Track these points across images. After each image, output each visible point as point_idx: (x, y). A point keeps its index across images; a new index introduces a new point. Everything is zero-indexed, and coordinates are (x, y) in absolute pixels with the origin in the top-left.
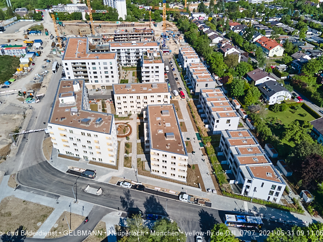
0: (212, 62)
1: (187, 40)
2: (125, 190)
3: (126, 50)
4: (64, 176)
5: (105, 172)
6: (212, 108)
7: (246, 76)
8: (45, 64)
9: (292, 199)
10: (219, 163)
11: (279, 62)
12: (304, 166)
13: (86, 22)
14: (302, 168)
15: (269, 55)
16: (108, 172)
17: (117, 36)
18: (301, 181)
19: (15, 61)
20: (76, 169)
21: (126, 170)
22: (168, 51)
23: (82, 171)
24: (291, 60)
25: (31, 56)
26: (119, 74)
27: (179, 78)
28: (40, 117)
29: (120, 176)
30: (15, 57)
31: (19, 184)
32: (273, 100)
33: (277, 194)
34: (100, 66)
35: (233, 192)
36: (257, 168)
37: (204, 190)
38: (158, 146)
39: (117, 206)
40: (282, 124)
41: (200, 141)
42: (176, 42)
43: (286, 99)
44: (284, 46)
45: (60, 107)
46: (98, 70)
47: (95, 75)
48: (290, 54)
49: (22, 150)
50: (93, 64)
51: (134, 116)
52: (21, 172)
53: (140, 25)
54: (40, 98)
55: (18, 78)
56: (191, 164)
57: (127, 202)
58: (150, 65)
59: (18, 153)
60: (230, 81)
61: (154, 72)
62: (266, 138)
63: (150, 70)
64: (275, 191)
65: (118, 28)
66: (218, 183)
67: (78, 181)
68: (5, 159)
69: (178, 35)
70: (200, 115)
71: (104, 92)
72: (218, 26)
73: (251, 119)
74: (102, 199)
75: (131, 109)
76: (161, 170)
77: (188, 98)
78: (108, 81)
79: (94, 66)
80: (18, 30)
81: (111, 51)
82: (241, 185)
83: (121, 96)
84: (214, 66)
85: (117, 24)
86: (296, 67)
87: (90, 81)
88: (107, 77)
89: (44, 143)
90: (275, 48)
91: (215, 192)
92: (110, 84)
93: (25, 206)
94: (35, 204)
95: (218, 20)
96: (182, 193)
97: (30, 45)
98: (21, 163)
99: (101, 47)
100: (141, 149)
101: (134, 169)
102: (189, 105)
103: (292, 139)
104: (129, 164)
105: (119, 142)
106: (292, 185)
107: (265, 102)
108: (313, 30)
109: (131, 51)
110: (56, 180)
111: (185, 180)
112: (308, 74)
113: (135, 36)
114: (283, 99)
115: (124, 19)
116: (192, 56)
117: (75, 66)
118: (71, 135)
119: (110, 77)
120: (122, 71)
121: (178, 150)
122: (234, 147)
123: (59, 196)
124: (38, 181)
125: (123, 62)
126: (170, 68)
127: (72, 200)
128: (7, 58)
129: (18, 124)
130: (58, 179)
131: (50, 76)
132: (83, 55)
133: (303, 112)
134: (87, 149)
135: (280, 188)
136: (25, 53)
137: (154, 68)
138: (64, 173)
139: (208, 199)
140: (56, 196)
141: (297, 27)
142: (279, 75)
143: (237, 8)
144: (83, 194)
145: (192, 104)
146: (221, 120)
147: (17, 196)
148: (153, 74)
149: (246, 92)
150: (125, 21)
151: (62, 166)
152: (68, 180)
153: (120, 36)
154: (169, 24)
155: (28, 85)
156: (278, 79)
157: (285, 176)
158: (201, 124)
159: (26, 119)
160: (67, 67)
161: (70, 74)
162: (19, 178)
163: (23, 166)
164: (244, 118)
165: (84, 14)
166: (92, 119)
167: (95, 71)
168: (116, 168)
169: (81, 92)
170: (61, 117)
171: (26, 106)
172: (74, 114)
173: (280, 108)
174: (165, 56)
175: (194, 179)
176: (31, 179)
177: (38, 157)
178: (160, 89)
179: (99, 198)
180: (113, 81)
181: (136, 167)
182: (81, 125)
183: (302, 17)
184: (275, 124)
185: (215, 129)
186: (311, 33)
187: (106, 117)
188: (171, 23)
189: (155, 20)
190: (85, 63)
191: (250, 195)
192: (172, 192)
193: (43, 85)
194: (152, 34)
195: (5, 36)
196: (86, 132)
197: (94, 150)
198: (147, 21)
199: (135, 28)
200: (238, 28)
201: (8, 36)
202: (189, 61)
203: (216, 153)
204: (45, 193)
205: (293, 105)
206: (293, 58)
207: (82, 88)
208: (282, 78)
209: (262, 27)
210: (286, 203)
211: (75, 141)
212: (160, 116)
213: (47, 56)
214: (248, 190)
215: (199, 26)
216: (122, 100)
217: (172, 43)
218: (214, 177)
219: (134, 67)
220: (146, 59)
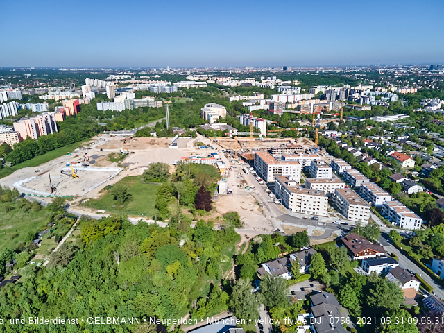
0: (361, 168)
2: (338, 225)
3: (296, 160)
7: (388, 177)
10: (383, 217)
11: (411, 170)
13: (233, 139)
15: (403, 166)
16: (324, 218)
18: (430, 222)
20: (306, 217)
21: (333, 218)
23: (309, 218)
29: (332, 220)
31: (282, 221)
32: (410, 191)
33: (418, 225)
34: (290, 169)
35: (395, 227)
36: (406, 214)
42: (321, 155)
43: (420, 191)
44: (415, 159)
45: (289, 187)
46: (289, 171)
47: (287, 175)
48: (420, 165)
52: (278, 217)
53: (281, 141)
55: (226, 177)
57: (341, 228)
58: (323, 169)
59: (269, 210)
60: (378, 180)
61: (325, 173)
63: (322, 172)
64: (417, 223)
66: (386, 224)
67: (310, 221)
69: (320, 149)
72: (353, 143)
74: (328, 227)
76: (354, 217)
79: (287, 169)
80: (186, 146)
82: (399, 223)
83: (315, 184)
84: (364, 171)
85: (261, 140)
88: (294, 176)
90: (408, 160)
91: (385, 227)
94: (296, 227)
95: (351, 137)
98: (275, 214)
104: (333, 216)
107: (405, 193)
108: (440, 147)
109: (300, 160)
111: (368, 222)
112: (434, 177)
114: (417, 191)
115: (265, 136)
116: (344, 164)
117: (274, 168)
118: (304, 199)
122: (392, 207)
123: (306, 225)
124: (290, 220)
127: (313, 227)
133: (432, 198)
134: (312, 206)
135: (419, 221)
138: (301, 219)
140: (304, 225)
141: (425, 145)
142: (413, 178)
143: (365, 127)
144: (317, 225)
147: (286, 224)
148: (324, 175)
149: (391, 186)
150: (267, 137)
151: (298, 216)
154: (306, 140)
159: (256, 197)
160: (270, 169)
162: (280, 219)
163: (277, 215)
167: (287, 172)
168: (327, 217)
171: (249, 191)
173: (416, 196)
176: (286, 220)
178: (337, 181)
179: (326, 227)
181: (338, 217)
183: (429, 135)
185: (376, 204)
186: (438, 149)
188: (308, 139)
189: (292, 137)
190: (282, 167)
191: (404, 227)
193: (247, 181)
195: (182, 150)
196: (313, 197)
198: (286, 137)
200: (371, 144)
201: (185, 150)
202: (344, 168)
203: (380, 214)
204: (298, 224)
205: (425, 195)
206: (422, 168)
208: (415, 180)
209: (393, 144)
212: (346, 193)
214: (403, 224)
215: (337, 142)
218: (382, 222)
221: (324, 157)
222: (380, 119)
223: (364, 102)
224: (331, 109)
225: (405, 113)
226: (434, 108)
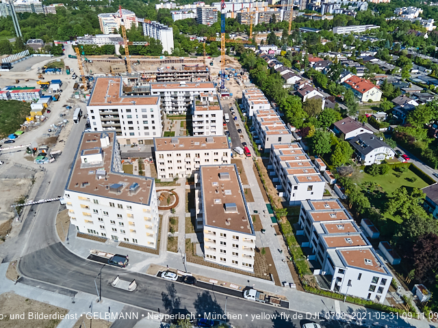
0: (286, 108)
1: (254, 80)
2: (168, 283)
3: (173, 93)
4: (84, 264)
5: (141, 258)
6: (287, 170)
7: (332, 127)
8: (65, 111)
9: (401, 297)
10: (298, 246)
11: (375, 109)
12: (416, 250)
13: (120, 57)
14: (413, 253)
15: (362, 100)
16: (145, 258)
17: (161, 75)
18: (412, 272)
19: (25, 108)
20: (101, 254)
21: (170, 255)
22: (228, 95)
23: (109, 256)
24: (392, 106)
25: (46, 100)
26: (163, 124)
27: (243, 129)
28: (54, 182)
29: (162, 264)
30: (25, 102)
31: (21, 276)
32: (370, 159)
33: (381, 290)
34: (137, 114)
35: (319, 287)
36: (351, 252)
37: (278, 283)
38: (214, 221)
39: (157, 307)
40: (383, 192)
41: (272, 215)
42: (238, 83)
43: (388, 158)
44: (382, 88)
45: (81, 168)
46: (134, 119)
47: (131, 125)
48: (390, 99)
49: (28, 227)
50: (129, 111)
51: (182, 180)
52: (24, 259)
53: (191, 61)
54: (55, 156)
55: (27, 129)
56: (260, 247)
57: (171, 301)
58: (204, 113)
59: (22, 232)
60: (311, 134)
61: (210, 121)
62: (363, 211)
63: (204, 119)
64: (378, 285)
65: (162, 64)
66: (297, 273)
67: (104, 270)
68: (4, 240)
69: (241, 73)
70: (271, 179)
71: (142, 148)
72: (294, 62)
73: (340, 185)
74: (137, 296)
75: (178, 171)
76: (219, 255)
77: (255, 156)
78: (147, 134)
79: (129, 114)
80: (30, 68)
81: (152, 94)
82: (330, 277)
83: (165, 153)
84: (289, 114)
85: (161, 60)
86: (400, 116)
87: (123, 134)
88: (146, 128)
89: (58, 217)
90: (371, 91)
91: (294, 286)
92: (151, 137)
93: (28, 307)
94: (41, 304)
95: (294, 54)
96: (248, 288)
97: (45, 87)
98: (26, 246)
99: (139, 89)
100: (190, 226)
101: (181, 254)
102: (256, 166)
103: (398, 213)
104: (174, 247)
105: (161, 217)
106: (401, 276)
107: (359, 162)
108: (420, 67)
109: (178, 94)
110: (73, 269)
111: (251, 270)
112: (415, 125)
113: (184, 74)
114: (383, 158)
115: (170, 53)
116: (260, 100)
117: (103, 113)
118: (96, 207)
119: (150, 128)
120: (166, 121)
121: (242, 227)
122: (319, 223)
123: (75, 293)
124: (47, 271)
125: (167, 109)
126: (230, 117)
127: (93, 298)
128: (14, 104)
129: (24, 191)
130: (75, 268)
131: (70, 127)
132: (115, 99)
133: (412, 175)
134: (117, 226)
135: (384, 281)
136: (38, 97)
137: (210, 116)
138: (84, 260)
139: (284, 296)
140: (72, 292)
141: (398, 64)
142: (377, 126)
143: (318, 40)
144: (109, 290)
145: (261, 165)
146: (300, 186)
147: (18, 293)
148: (208, 124)
149: (333, 148)
150: (172, 55)
151: (82, 251)
152: (89, 269)
153: (164, 75)
154: (229, 60)
155: (40, 139)
156: (376, 131)
157: (390, 264)
158: (273, 191)
159: (35, 184)
160: (93, 115)
161: (97, 124)
162: (21, 266)
163: (27, 250)
164: (331, 183)
165: (117, 47)
166: (125, 184)
167: (130, 120)
168: (156, 252)
169: (110, 147)
170: (82, 182)
171: (37, 167)
172: (100, 177)
173: (380, 169)
174: (224, 102)
175: (263, 269)
176: (38, 269)
177: (49, 237)
178: (217, 144)
179: (131, 295)
180: (154, 134)
181: (184, 251)
182: (110, 192)
183: (406, 51)
184: (374, 191)
185: (292, 199)
186: (417, 71)
187: (144, 181)
188: (232, 59)
189: (210, 54)
190: (117, 110)
191: (342, 291)
192: (234, 287)
193: (60, 138)
194: (206, 72)
195: (13, 76)
196: (116, 202)
197: (127, 228)
198: (201, 55)
199: (184, 64)
200: (320, 64)
201: (17, 75)
202: (256, 107)
203: (294, 231)
204: (56, 288)
205: (397, 166)
206: (394, 104)
207: (112, 143)
208: (381, 129)
210: (394, 303)
211: (101, 215)
212: (217, 181)
213: (67, 102)
214: (339, 284)
215: (269, 62)
216: (166, 159)
217: (233, 85)
218: (292, 266)
219: (182, 116)
220: (198, 104)
221: (241, 87)
222: (342, 30)
223: (326, 10)
224: (282, 20)
225: (375, 23)
226: (411, 16)
